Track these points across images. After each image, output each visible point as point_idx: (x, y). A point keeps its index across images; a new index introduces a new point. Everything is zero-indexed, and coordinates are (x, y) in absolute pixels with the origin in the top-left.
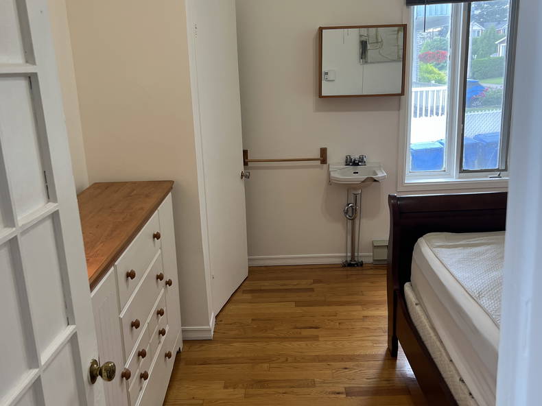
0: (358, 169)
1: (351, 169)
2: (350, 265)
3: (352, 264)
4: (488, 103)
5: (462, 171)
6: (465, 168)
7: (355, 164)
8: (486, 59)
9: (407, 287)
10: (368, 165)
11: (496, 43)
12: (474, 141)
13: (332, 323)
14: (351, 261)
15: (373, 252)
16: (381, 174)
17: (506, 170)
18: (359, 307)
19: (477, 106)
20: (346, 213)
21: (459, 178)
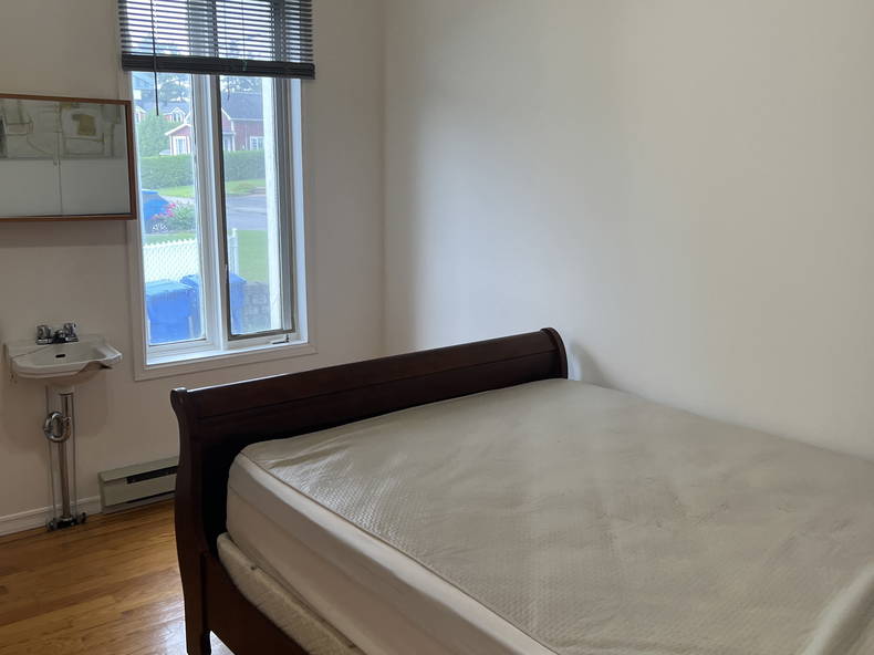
0: (66, 348)
1: (52, 349)
2: (62, 525)
3: (66, 523)
4: (180, 225)
5: (232, 337)
6: (234, 333)
7: (57, 339)
8: (157, 158)
9: (222, 541)
10: (81, 341)
11: (167, 134)
12: (183, 287)
13: (67, 643)
14: (63, 517)
15: (102, 493)
16: (111, 355)
17: (293, 330)
18: (109, 599)
19: (161, 231)
20: (49, 432)
21: (230, 349)
